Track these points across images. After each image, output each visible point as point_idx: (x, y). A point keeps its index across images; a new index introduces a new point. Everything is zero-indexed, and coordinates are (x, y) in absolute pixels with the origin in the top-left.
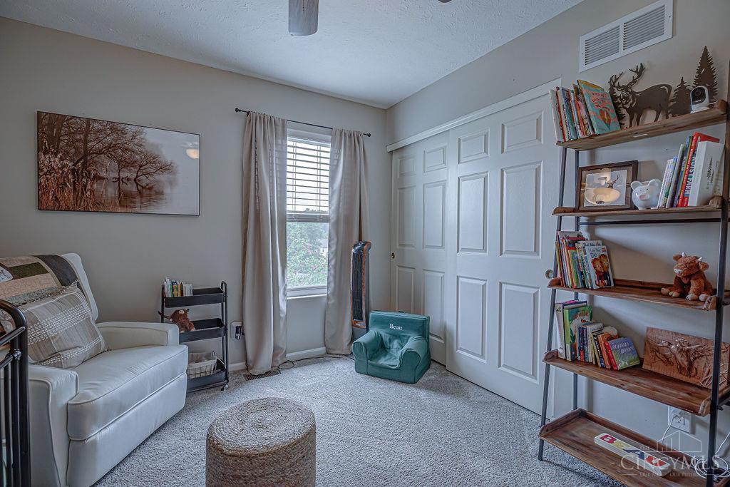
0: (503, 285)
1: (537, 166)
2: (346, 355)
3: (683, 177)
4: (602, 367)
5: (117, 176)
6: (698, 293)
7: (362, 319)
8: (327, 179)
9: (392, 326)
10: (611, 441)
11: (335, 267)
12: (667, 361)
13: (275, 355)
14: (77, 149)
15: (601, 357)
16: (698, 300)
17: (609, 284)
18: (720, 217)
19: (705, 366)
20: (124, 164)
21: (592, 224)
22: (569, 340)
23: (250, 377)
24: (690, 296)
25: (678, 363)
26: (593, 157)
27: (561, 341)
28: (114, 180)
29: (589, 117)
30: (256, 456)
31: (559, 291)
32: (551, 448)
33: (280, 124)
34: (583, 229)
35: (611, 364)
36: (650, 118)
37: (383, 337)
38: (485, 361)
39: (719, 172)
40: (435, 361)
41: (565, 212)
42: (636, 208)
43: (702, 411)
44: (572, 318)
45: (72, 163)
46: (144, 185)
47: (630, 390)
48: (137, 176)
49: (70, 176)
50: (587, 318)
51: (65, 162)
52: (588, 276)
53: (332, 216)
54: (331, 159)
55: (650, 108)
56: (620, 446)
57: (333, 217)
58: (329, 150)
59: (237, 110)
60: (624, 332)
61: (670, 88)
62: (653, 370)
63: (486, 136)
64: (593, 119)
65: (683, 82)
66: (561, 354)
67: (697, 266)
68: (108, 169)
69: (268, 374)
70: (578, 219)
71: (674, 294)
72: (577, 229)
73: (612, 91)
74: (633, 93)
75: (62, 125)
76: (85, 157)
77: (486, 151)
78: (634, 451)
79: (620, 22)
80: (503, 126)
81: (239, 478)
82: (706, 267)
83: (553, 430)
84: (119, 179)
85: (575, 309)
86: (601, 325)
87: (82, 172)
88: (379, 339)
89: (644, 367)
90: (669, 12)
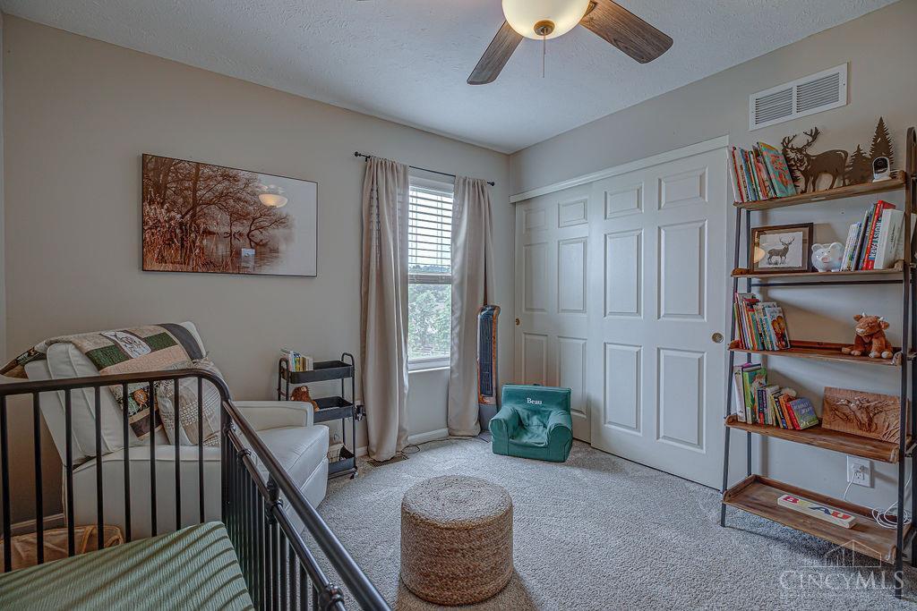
0: (661, 351)
1: (701, 224)
2: (474, 437)
3: (868, 242)
4: (784, 428)
5: (228, 230)
6: (880, 350)
7: (492, 395)
8: (449, 235)
9: (529, 401)
10: (795, 501)
11: (459, 334)
12: (847, 419)
13: (399, 438)
14: (185, 198)
15: (783, 418)
16: (881, 357)
17: (787, 345)
18: (903, 279)
19: (884, 422)
20: (236, 216)
21: (764, 286)
22: (749, 402)
23: (377, 463)
24: (873, 354)
25: (858, 420)
26: (765, 218)
27: (741, 404)
28: (226, 235)
29: (771, 179)
30: (473, 528)
31: (737, 353)
32: (736, 512)
33: (401, 171)
34: (755, 291)
35: (793, 425)
36: (825, 181)
37: (521, 414)
38: (640, 434)
39: (900, 237)
40: (577, 440)
41: (741, 273)
42: (814, 270)
43: (894, 459)
44: (752, 380)
45: (180, 216)
46: (258, 241)
47: (819, 446)
48: (250, 231)
49: (178, 231)
50: (763, 381)
51: (173, 214)
52: (768, 338)
53: (455, 277)
54: (453, 211)
55: (826, 172)
56: (803, 506)
57: (457, 277)
58: (451, 200)
59: (356, 154)
60: (801, 393)
61: (846, 154)
62: (832, 428)
63: (639, 191)
64: (774, 181)
65: (859, 150)
66: (741, 418)
67: (879, 326)
68: (219, 222)
69: (393, 460)
70: (749, 280)
71: (856, 353)
72: (749, 291)
73: (785, 152)
74: (807, 155)
75: (169, 171)
76: (193, 208)
77: (639, 206)
78: (819, 508)
79: (793, 85)
80: (660, 181)
81: (457, 551)
82: (887, 326)
83: (735, 495)
84: (231, 235)
85: (754, 372)
86: (777, 387)
87: (190, 227)
88: (516, 414)
89: (824, 426)
90: (843, 80)
